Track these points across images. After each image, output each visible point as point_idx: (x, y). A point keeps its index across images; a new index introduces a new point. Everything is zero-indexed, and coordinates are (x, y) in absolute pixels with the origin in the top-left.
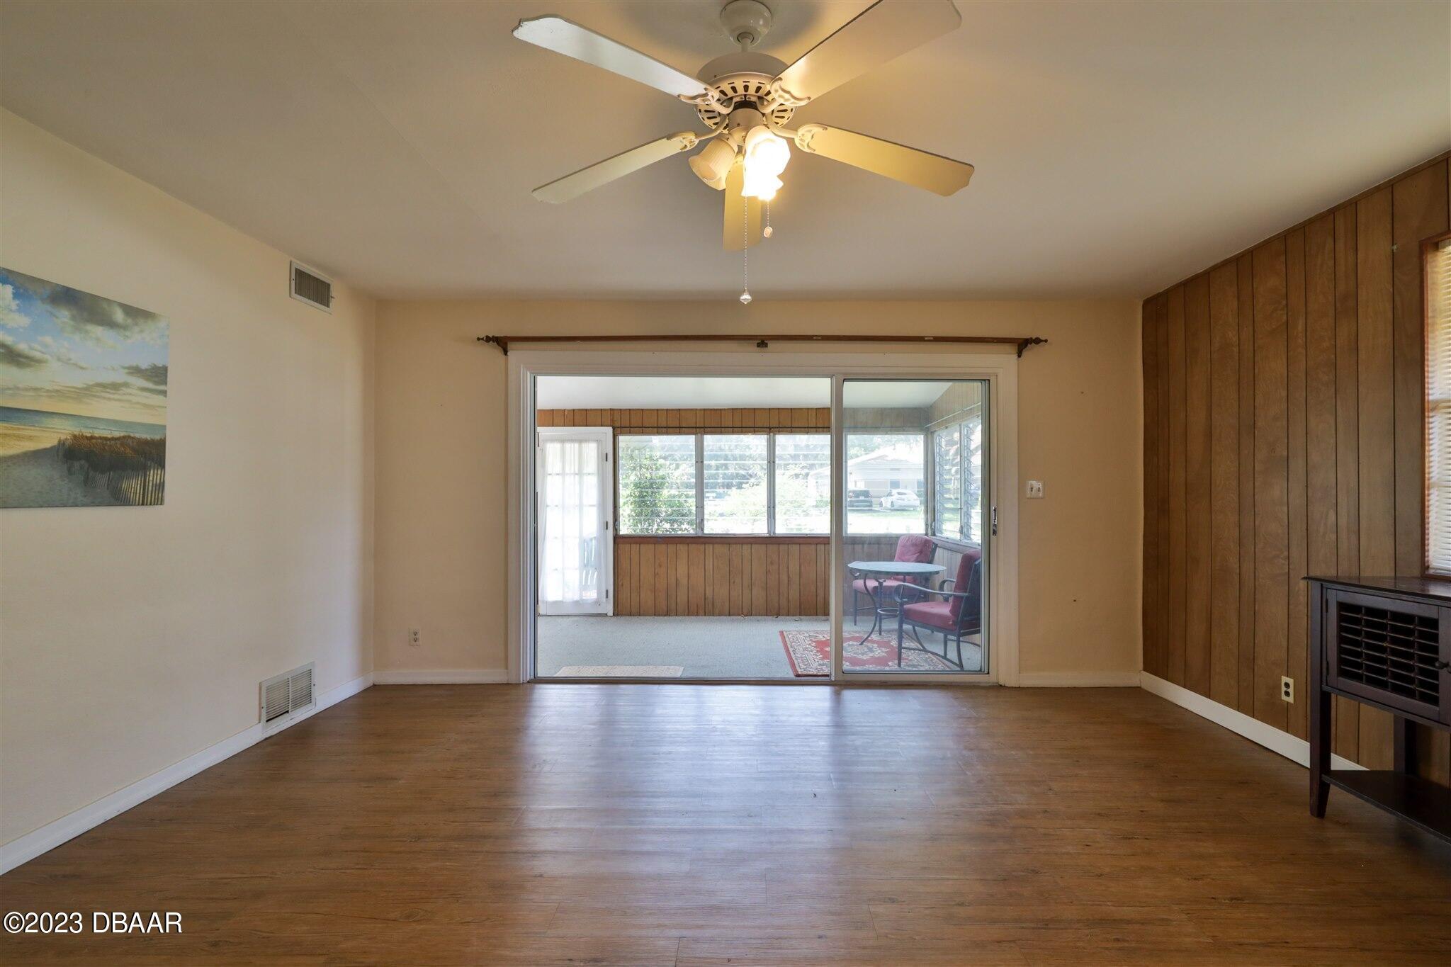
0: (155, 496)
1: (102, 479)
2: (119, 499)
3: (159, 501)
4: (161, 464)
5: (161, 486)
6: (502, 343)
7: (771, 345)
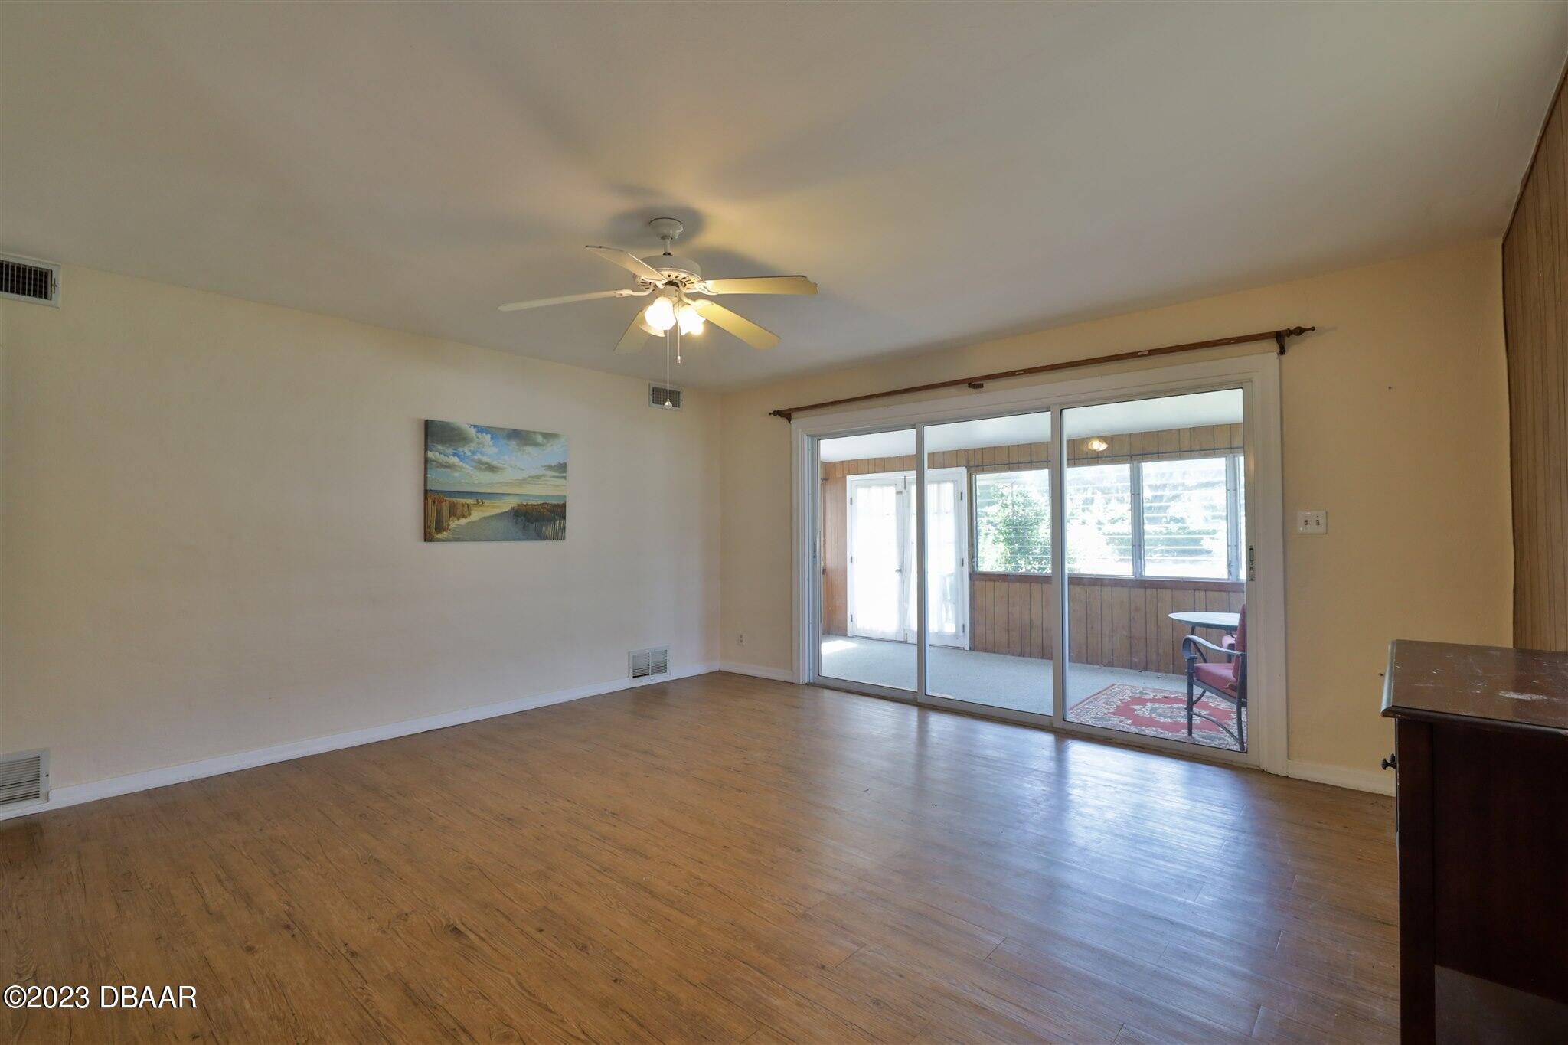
0: (560, 535)
1: (532, 526)
2: (540, 537)
3: (563, 538)
4: (564, 518)
5: (564, 529)
6: (786, 415)
7: (987, 385)
